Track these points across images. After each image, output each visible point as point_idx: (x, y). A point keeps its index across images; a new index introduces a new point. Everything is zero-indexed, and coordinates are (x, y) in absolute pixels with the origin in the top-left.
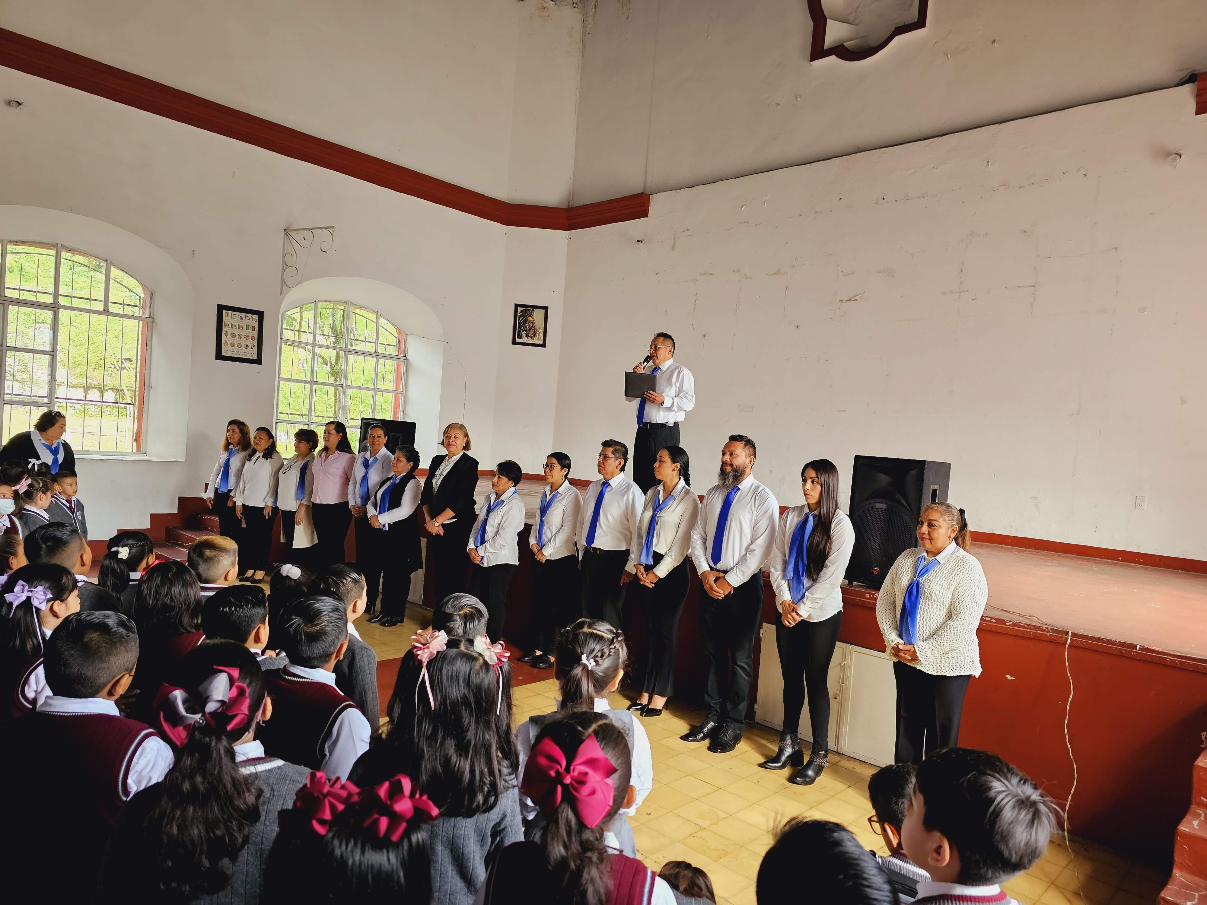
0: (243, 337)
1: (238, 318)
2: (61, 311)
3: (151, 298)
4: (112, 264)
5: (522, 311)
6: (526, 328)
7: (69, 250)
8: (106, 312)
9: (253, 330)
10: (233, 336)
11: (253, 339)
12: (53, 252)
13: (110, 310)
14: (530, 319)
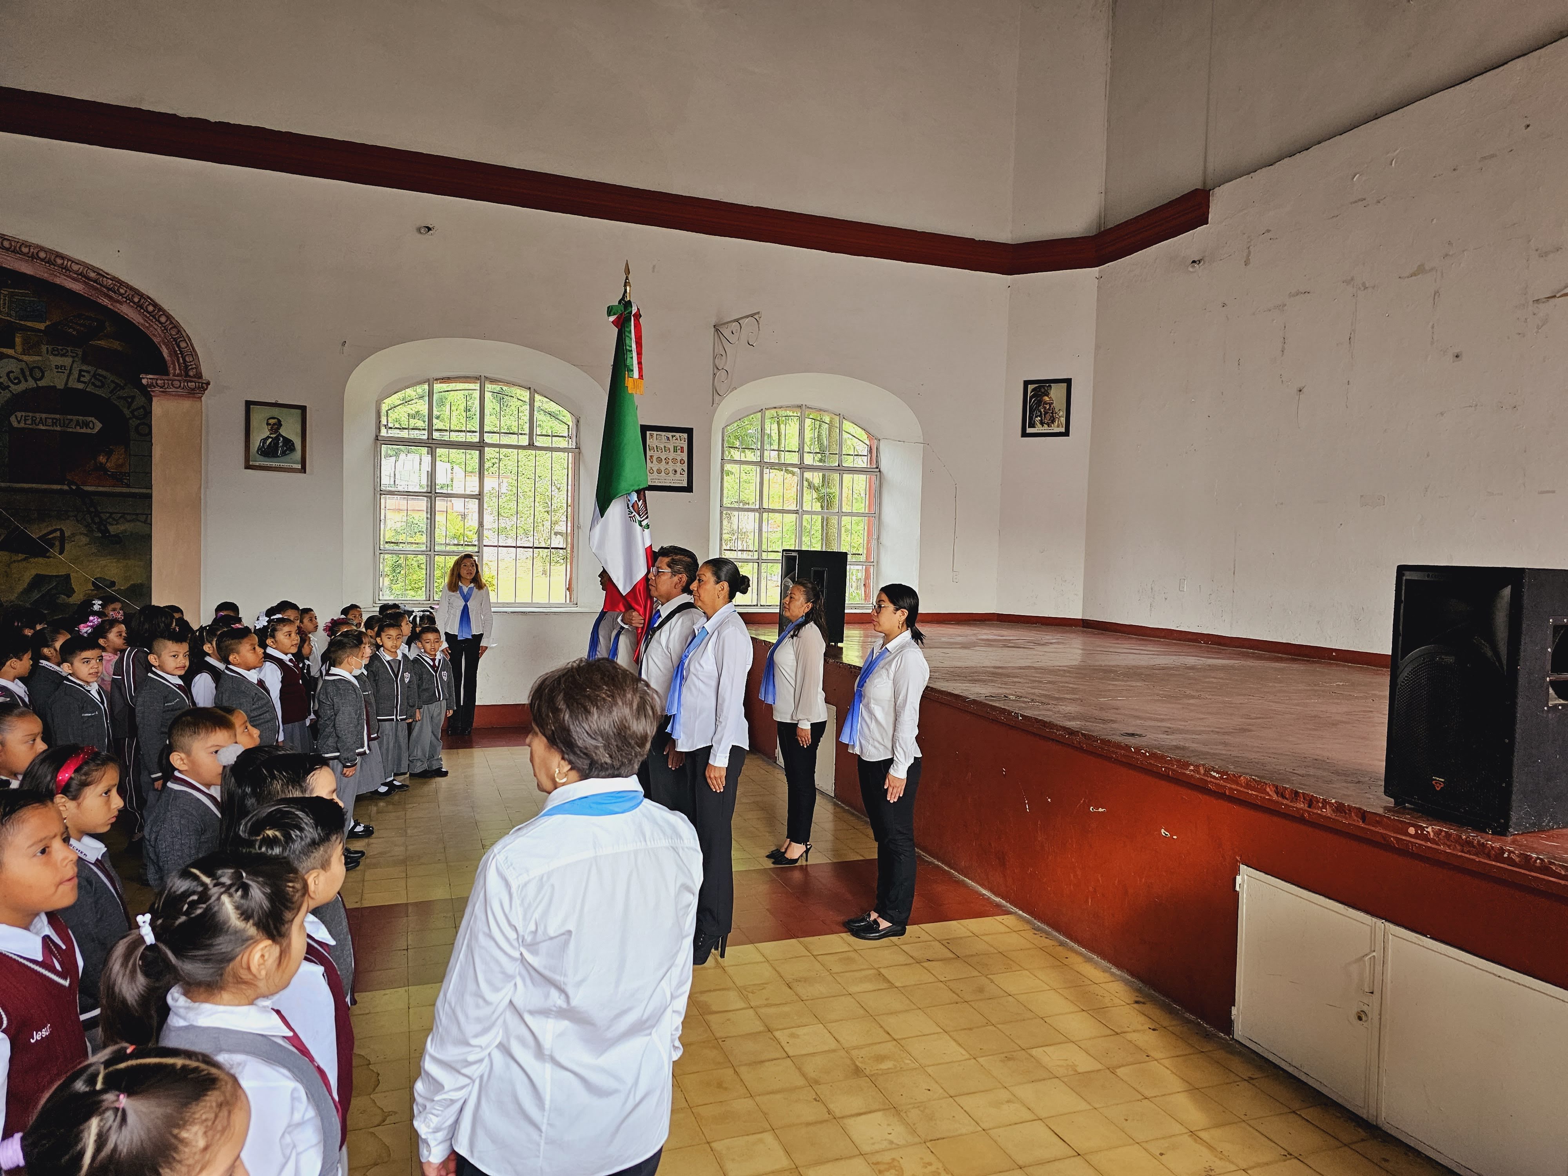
0: (670, 461)
1: (664, 439)
2: (486, 449)
3: (577, 425)
4: (535, 391)
5: (1033, 390)
6: (1041, 412)
7: (493, 381)
8: (531, 446)
9: (682, 452)
10: (659, 460)
11: (682, 462)
12: (477, 386)
13: (536, 444)
14: (1046, 398)
